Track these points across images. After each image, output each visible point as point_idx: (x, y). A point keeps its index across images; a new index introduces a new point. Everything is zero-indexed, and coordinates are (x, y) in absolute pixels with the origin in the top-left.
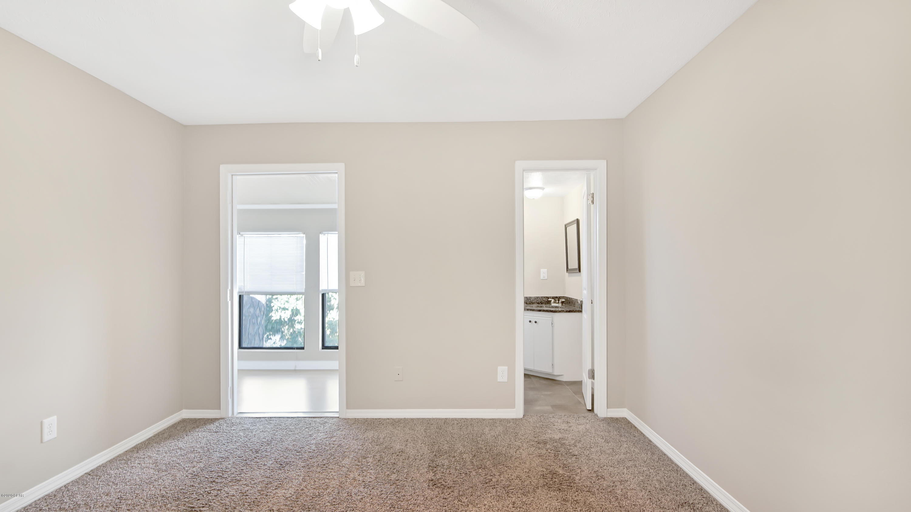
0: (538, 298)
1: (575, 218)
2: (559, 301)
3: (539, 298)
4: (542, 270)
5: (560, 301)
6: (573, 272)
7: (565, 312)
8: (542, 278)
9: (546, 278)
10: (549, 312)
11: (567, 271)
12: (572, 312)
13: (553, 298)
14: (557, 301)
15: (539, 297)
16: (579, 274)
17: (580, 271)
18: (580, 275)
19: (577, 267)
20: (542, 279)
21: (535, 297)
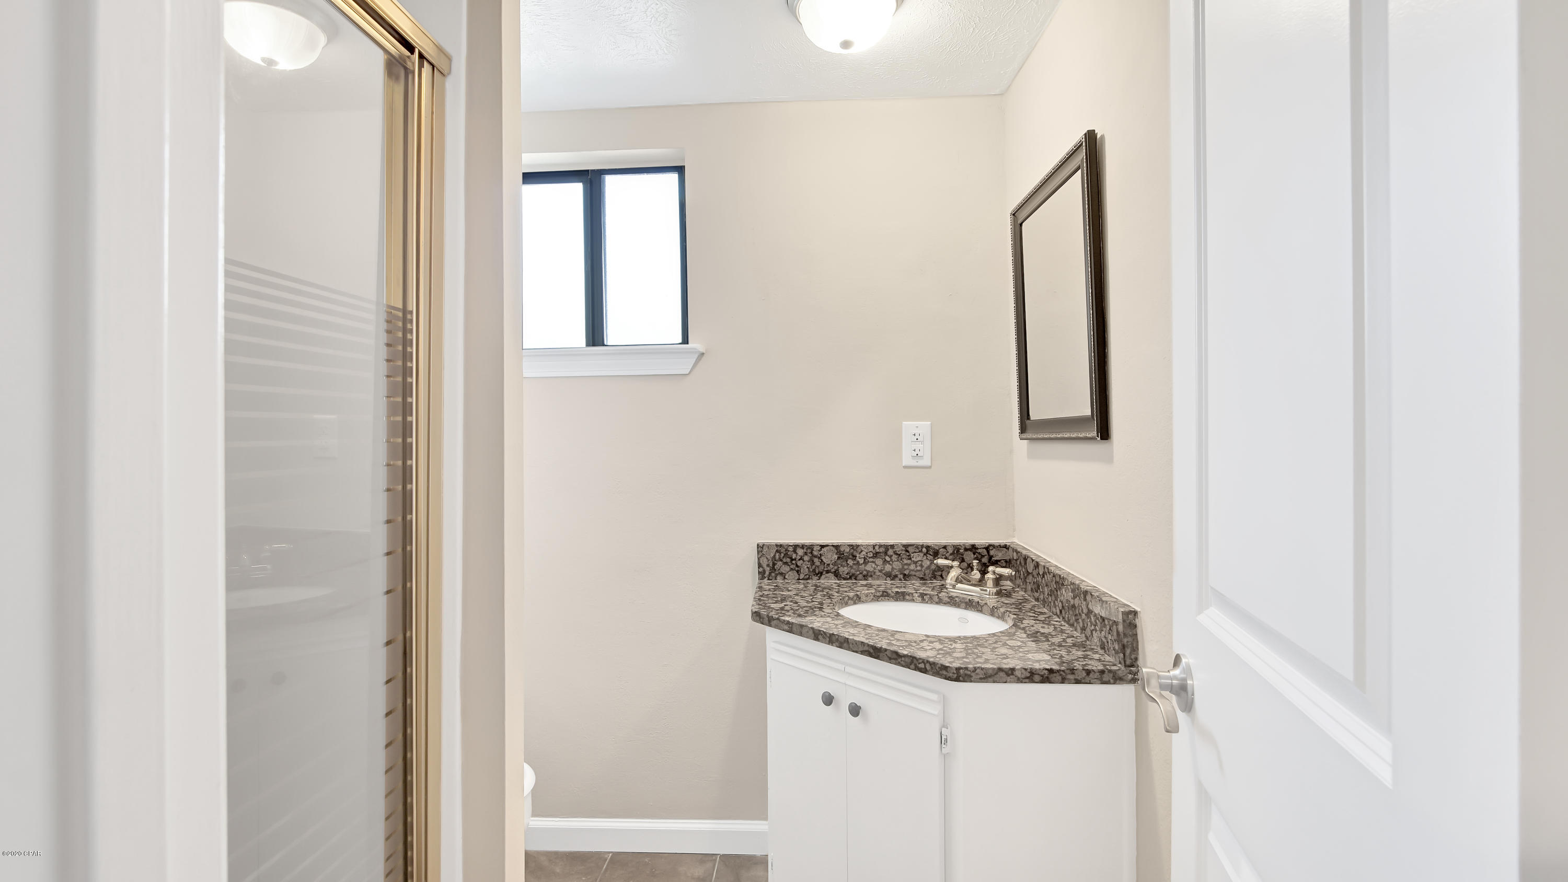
0: (890, 552)
1: (1077, 136)
2: (984, 572)
3: (895, 553)
4: (909, 427)
5: (990, 576)
6: (1053, 436)
7: (1020, 680)
8: (907, 460)
9: (926, 462)
10: (924, 671)
11: (1023, 429)
12: (1063, 681)
13: (958, 552)
14: (976, 575)
15: (892, 546)
16: (1099, 447)
17: (1104, 433)
18: (1109, 459)
19: (1084, 407)
20: (905, 467)
21: (874, 547)
